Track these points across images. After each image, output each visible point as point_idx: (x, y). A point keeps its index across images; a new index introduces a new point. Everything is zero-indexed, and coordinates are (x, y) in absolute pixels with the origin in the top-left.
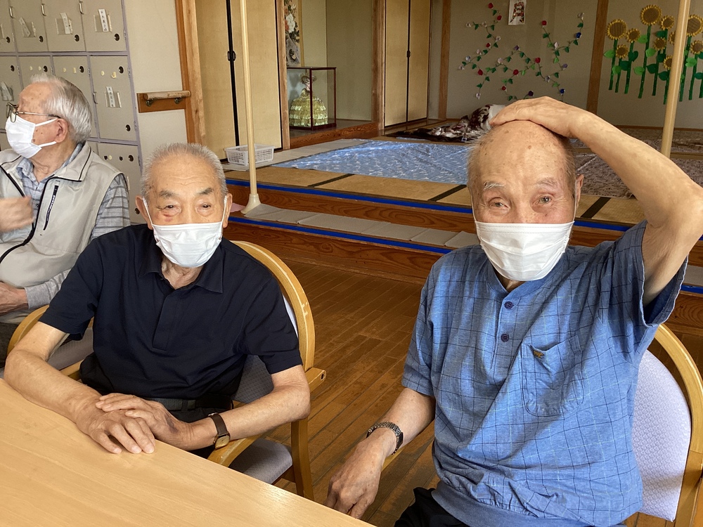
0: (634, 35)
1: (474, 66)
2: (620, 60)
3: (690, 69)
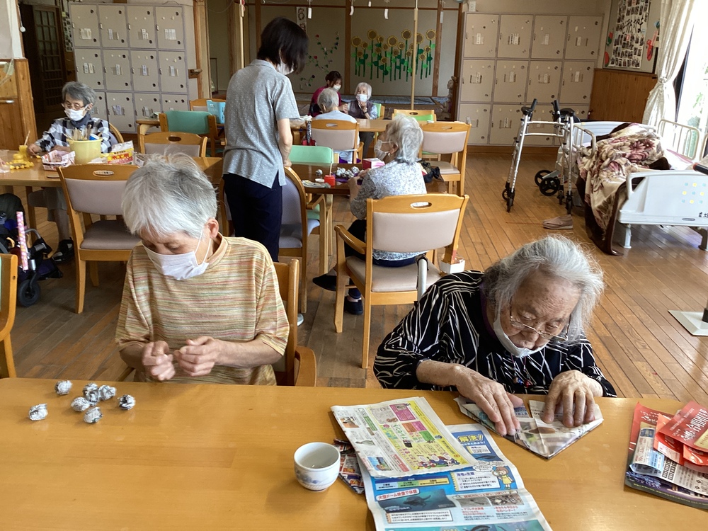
0: (365, 45)
2: (360, 58)
3: (393, 64)
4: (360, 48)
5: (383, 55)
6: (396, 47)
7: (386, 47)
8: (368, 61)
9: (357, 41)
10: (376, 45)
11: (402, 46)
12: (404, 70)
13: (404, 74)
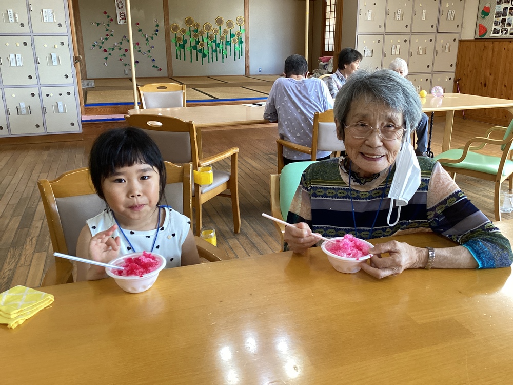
0: (183, 31)
1: (100, 47)
2: (179, 43)
3: (210, 48)
4: (179, 35)
5: (200, 40)
6: (211, 33)
7: (202, 33)
8: (187, 46)
9: (175, 28)
10: (193, 31)
11: (216, 31)
12: (220, 53)
13: (220, 56)
